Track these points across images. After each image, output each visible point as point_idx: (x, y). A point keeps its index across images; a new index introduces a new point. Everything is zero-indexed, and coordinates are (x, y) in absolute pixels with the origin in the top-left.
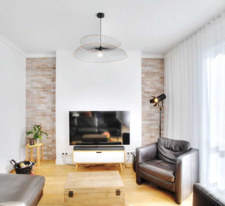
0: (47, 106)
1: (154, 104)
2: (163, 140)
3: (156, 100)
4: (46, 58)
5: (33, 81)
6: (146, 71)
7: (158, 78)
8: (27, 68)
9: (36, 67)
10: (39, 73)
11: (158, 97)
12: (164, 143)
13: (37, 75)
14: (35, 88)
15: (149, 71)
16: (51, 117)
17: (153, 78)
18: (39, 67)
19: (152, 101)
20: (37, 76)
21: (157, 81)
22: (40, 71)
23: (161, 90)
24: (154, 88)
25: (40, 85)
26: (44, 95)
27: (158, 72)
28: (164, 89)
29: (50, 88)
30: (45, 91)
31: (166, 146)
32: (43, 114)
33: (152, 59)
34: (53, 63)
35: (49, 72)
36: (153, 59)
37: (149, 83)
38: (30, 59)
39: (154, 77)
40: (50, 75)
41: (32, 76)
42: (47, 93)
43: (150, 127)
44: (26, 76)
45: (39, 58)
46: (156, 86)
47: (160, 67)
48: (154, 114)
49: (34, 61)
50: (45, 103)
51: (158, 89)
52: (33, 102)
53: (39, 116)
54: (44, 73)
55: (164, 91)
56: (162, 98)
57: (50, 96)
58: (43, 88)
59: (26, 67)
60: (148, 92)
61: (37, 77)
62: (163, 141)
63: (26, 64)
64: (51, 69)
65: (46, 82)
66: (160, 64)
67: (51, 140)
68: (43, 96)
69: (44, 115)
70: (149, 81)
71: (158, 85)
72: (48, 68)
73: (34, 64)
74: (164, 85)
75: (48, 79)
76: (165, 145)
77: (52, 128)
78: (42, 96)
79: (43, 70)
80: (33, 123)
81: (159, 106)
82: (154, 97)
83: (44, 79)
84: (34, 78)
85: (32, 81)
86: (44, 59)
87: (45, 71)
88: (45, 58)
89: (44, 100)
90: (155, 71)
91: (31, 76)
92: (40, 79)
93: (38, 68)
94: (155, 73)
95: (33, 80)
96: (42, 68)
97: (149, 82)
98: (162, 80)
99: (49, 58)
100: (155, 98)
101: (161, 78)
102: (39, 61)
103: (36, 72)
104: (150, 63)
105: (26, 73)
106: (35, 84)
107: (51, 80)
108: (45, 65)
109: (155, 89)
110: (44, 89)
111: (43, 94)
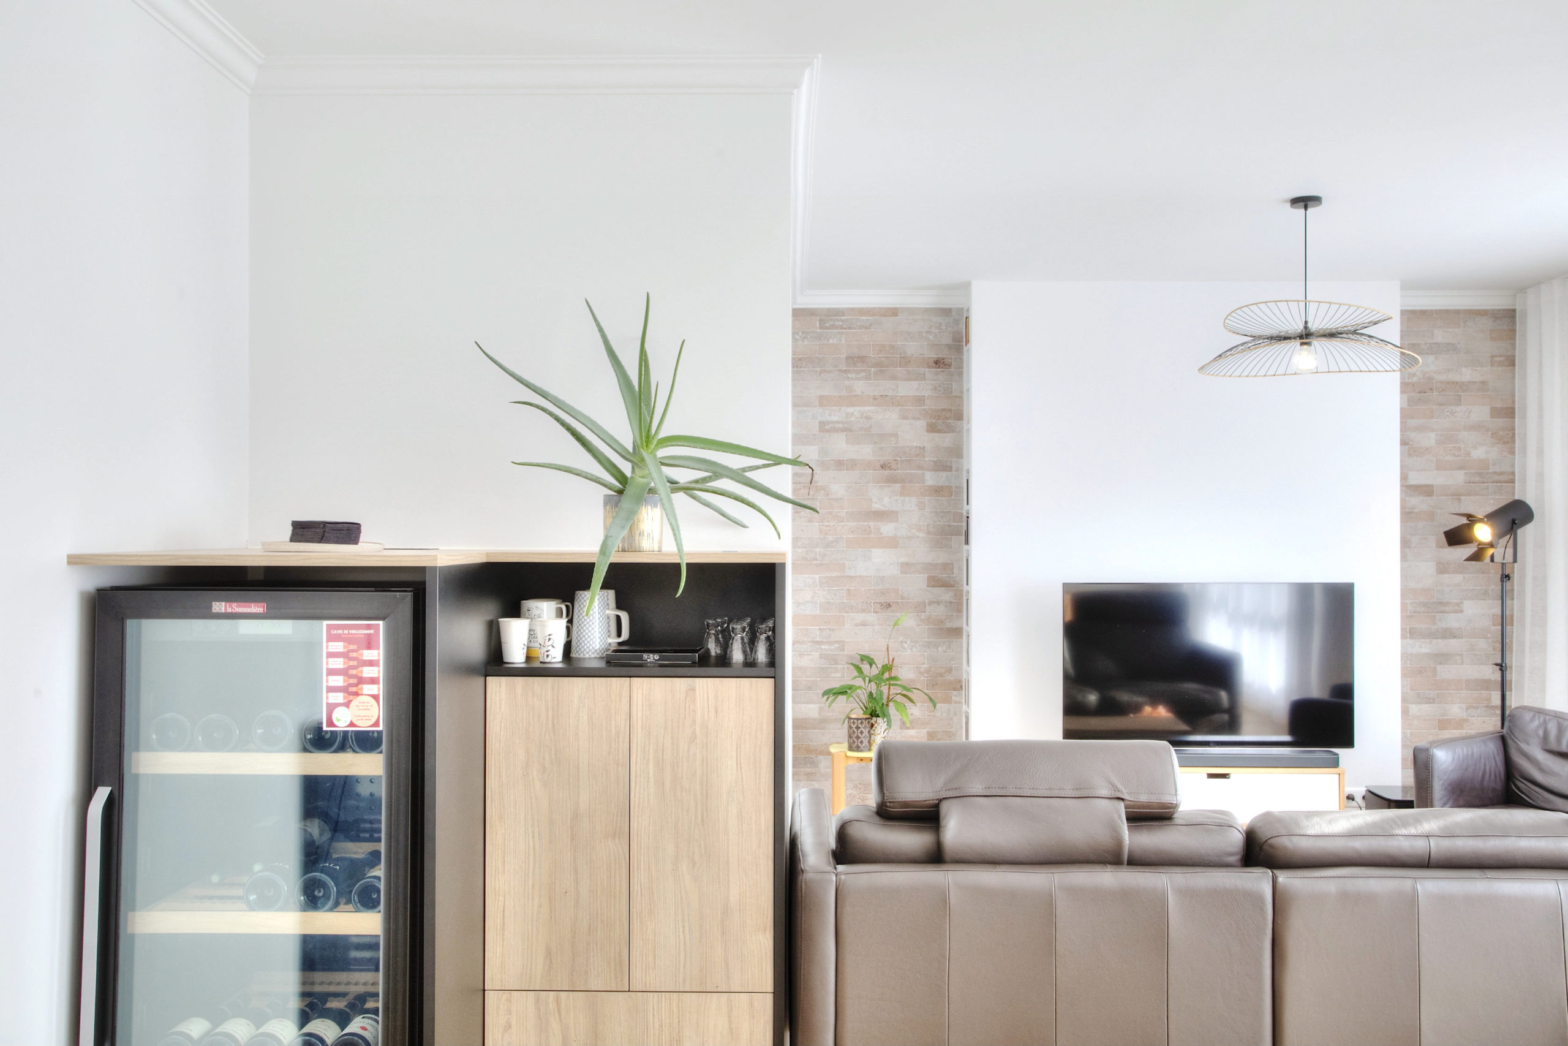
0: (903, 560)
1: (1468, 550)
2: (1532, 720)
3: (1483, 532)
4: (894, 312)
5: (828, 431)
6: (1415, 379)
7: (1480, 413)
8: (799, 363)
9: (844, 356)
10: (860, 386)
11: (1492, 517)
12: (1541, 733)
13: (853, 400)
14: (840, 464)
15: (1430, 379)
16: (923, 616)
17: (1452, 413)
18: (862, 359)
19: (1456, 537)
20: (853, 405)
21: (1477, 427)
22: (868, 378)
23: (1497, 478)
24: (1461, 468)
25: (866, 452)
26: (886, 500)
27: (1483, 383)
28: (1513, 473)
29: (920, 468)
30: (892, 480)
31: (1554, 746)
32: (882, 600)
33: (1447, 311)
34: (931, 337)
35: (915, 384)
36: (1457, 312)
37: (1429, 440)
38: (810, 313)
39: (1458, 409)
40: (920, 400)
41: (823, 401)
42: (903, 493)
43: (1435, 671)
44: (795, 405)
45: (862, 311)
46: (1468, 454)
47: (1492, 357)
48: (1458, 604)
49: (833, 327)
50: (892, 543)
51: (1479, 474)
52: (830, 538)
53: (863, 611)
54: (885, 387)
55: (1513, 481)
56: (1513, 522)
57: (921, 506)
58: (883, 467)
59: (794, 353)
60: (1427, 486)
61: (850, 410)
62: (1536, 723)
63: (794, 339)
64: (922, 370)
65: (896, 435)
66: (1492, 339)
67: (925, 731)
68: (882, 508)
69: (889, 605)
70: (1432, 430)
71: (1479, 453)
72: (905, 361)
73: (831, 341)
74: (1513, 452)
75: (905, 418)
76: (1545, 738)
77: (928, 671)
78: (876, 506)
79: (882, 371)
80: (830, 643)
81: (1492, 560)
82: (1469, 516)
83: (889, 418)
84: (835, 415)
85: (825, 428)
86: (884, 315)
87: (894, 378)
88: (888, 309)
89: (888, 529)
90: (1467, 375)
91: (821, 405)
92: (868, 418)
93: (856, 360)
94: (1463, 386)
95: (828, 423)
96: (878, 364)
97: (1433, 435)
98: (1501, 422)
99: (911, 311)
100: (1472, 519)
101: (1496, 413)
102: (861, 327)
103: (847, 383)
104: (1440, 336)
105: (794, 386)
106: (841, 446)
107: (922, 424)
108: (892, 347)
109: (1463, 472)
110: (887, 472)
111: (882, 498)
